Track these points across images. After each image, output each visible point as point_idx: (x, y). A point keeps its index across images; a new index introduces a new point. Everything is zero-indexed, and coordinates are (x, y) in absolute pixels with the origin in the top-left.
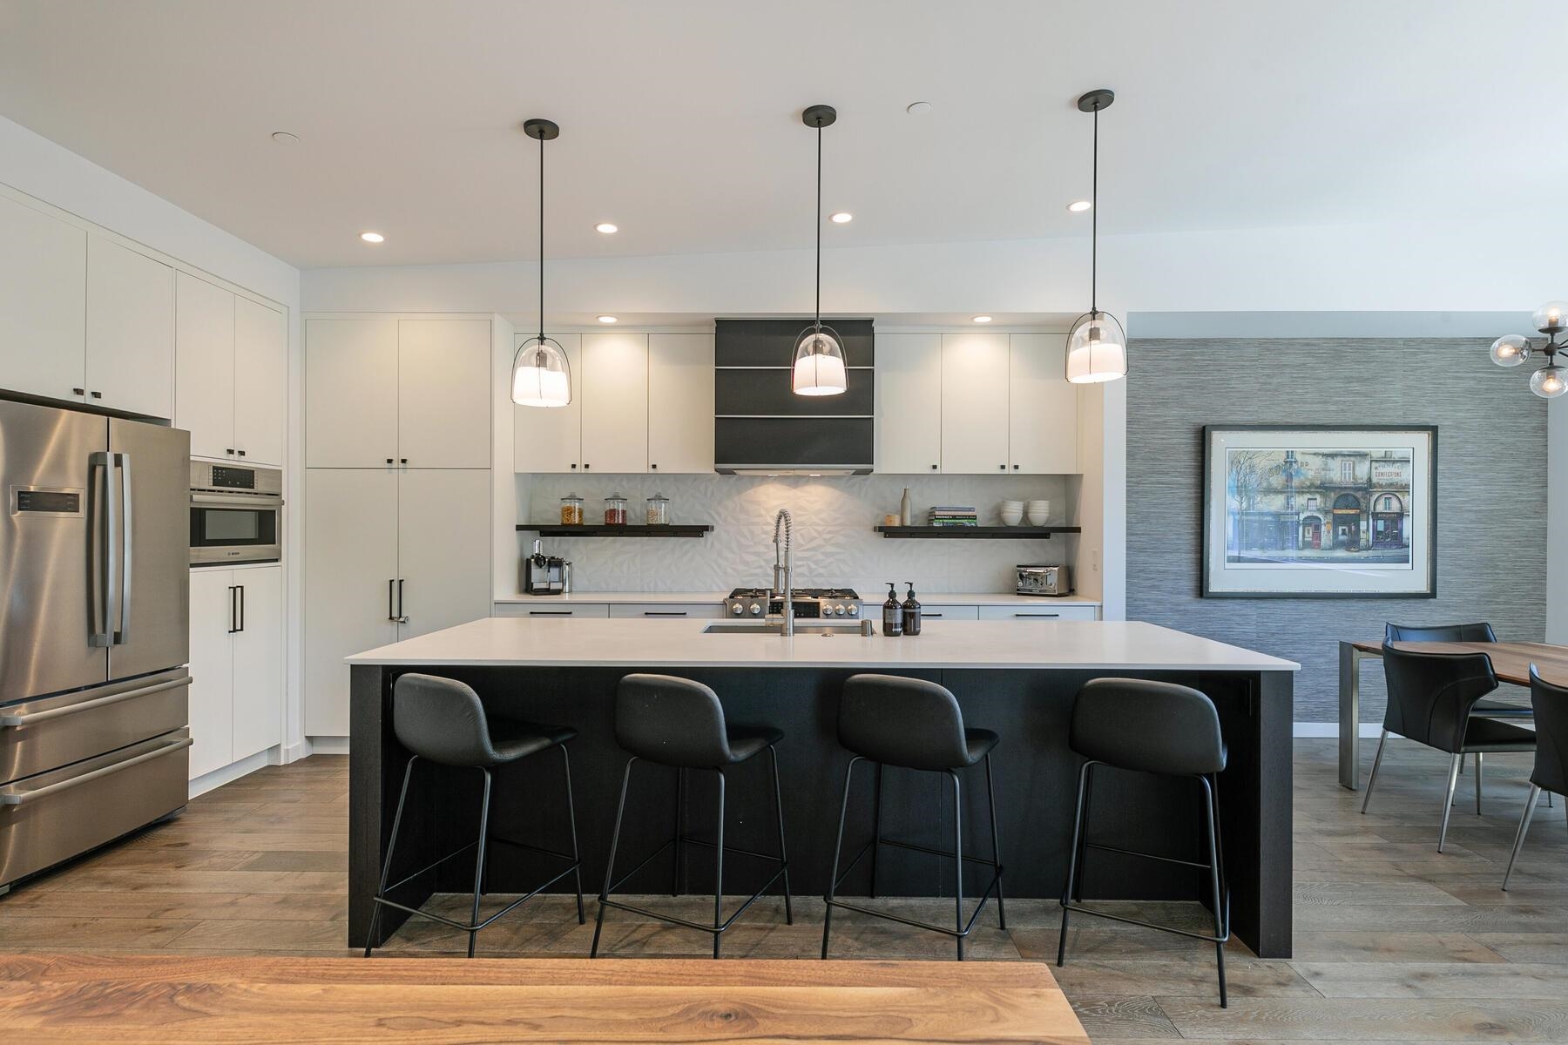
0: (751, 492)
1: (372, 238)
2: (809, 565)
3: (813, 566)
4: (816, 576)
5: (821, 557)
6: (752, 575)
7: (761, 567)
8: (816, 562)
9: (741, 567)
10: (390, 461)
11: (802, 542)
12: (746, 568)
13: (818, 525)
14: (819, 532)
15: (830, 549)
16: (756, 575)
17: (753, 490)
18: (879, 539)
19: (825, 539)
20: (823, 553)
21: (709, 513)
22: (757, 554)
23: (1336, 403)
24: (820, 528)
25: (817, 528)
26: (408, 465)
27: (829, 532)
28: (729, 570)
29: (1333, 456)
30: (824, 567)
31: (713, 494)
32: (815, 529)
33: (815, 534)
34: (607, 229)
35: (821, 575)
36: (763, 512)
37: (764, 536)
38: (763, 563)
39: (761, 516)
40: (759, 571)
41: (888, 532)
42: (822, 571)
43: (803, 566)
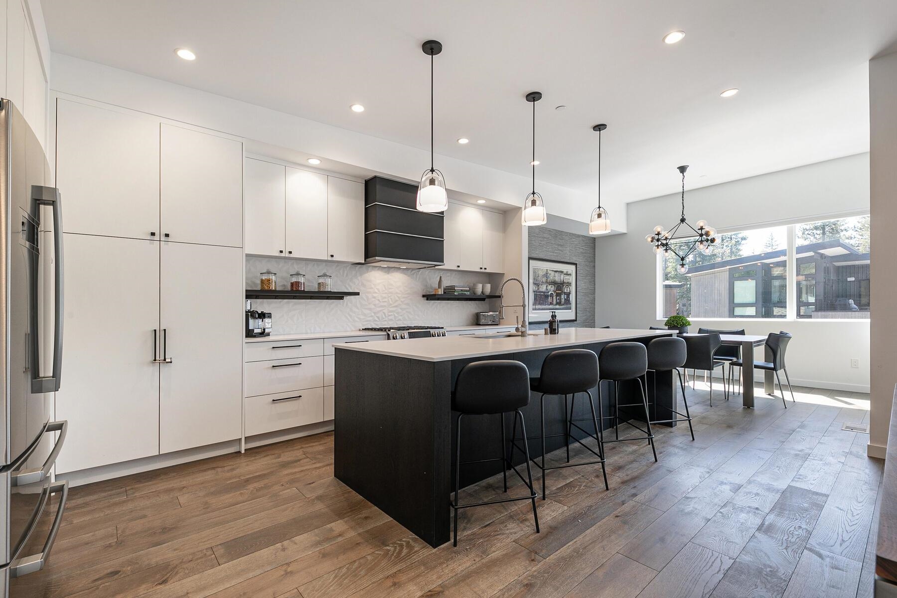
0: (367, 275)
1: (186, 55)
2: (394, 315)
3: (396, 315)
4: (397, 321)
5: (400, 310)
6: (367, 321)
7: (372, 316)
8: (398, 313)
9: (362, 317)
10: (153, 234)
11: (391, 302)
12: (364, 317)
13: (399, 294)
14: (399, 297)
15: (404, 306)
16: (370, 321)
17: (369, 273)
18: (424, 301)
19: (402, 301)
20: (401, 309)
21: (345, 286)
22: (370, 309)
23: (556, 253)
24: (400, 295)
25: (398, 295)
26: (169, 239)
27: (404, 297)
28: (356, 319)
29: (556, 271)
30: (401, 316)
31: (347, 275)
32: (397, 296)
33: (397, 299)
34: (358, 108)
35: (400, 320)
36: (373, 286)
37: (373, 299)
38: (373, 314)
39: (372, 288)
40: (371, 318)
41: (429, 297)
42: (400, 317)
43: (392, 315)
